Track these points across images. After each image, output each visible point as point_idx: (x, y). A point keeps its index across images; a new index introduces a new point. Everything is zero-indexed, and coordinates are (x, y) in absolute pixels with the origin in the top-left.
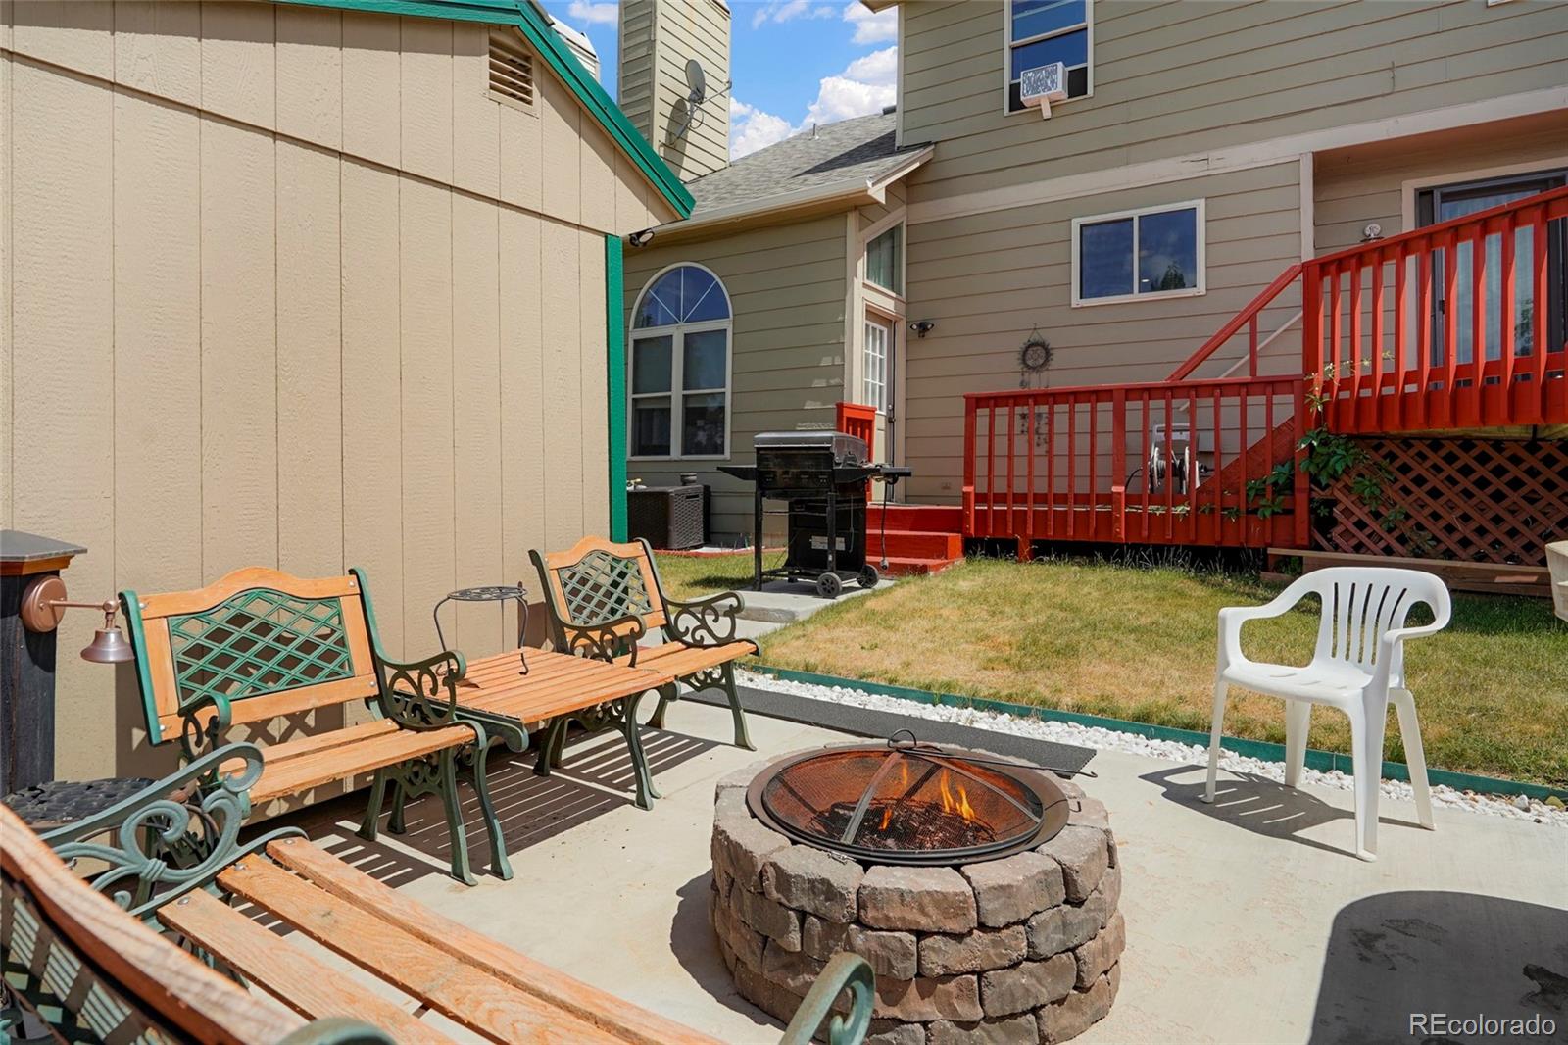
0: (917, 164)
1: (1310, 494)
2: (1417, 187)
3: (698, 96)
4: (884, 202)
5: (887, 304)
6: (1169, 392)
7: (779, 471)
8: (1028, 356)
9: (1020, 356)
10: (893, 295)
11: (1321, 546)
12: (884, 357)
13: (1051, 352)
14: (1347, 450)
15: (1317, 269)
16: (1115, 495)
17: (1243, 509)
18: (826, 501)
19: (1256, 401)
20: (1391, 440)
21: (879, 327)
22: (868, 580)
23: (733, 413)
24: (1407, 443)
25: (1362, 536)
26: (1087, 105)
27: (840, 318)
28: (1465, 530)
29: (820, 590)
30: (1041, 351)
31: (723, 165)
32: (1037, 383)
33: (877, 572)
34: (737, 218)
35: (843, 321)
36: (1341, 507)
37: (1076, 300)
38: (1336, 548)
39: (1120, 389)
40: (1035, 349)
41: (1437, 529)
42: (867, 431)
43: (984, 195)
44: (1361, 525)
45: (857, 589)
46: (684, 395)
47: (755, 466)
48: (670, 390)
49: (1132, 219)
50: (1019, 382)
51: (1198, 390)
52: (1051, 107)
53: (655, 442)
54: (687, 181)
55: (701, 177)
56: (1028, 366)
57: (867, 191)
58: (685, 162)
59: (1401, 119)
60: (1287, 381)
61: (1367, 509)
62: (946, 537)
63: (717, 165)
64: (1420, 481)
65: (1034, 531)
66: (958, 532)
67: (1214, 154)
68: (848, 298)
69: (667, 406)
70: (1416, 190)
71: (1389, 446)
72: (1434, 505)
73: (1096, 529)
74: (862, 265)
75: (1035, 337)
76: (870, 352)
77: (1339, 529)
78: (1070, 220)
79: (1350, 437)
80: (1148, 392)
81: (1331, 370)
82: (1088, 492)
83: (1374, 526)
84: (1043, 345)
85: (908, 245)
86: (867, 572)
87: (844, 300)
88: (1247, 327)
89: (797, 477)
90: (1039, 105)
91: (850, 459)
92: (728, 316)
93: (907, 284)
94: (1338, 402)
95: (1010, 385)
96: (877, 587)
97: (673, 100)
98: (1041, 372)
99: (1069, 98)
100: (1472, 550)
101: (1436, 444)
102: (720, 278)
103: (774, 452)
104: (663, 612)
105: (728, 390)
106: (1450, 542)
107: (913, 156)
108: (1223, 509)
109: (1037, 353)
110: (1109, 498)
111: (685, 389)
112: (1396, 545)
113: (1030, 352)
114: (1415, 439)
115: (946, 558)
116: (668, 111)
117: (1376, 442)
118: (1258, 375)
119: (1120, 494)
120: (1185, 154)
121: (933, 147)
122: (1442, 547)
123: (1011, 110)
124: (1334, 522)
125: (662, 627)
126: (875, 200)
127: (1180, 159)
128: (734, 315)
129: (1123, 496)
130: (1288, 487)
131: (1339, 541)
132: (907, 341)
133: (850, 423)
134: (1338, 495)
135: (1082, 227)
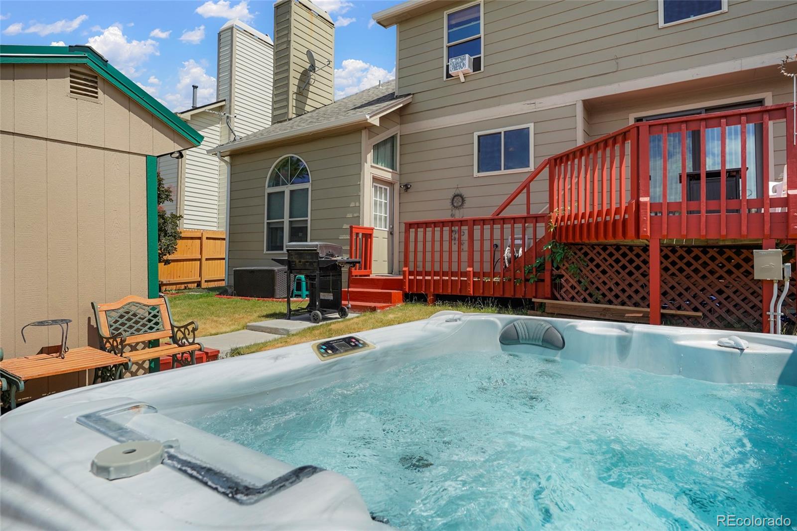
0: (401, 105)
1: (551, 272)
2: (635, 117)
3: (313, 68)
4: (378, 125)
5: (387, 175)
6: (493, 221)
7: (297, 261)
8: (454, 201)
9: (451, 201)
10: (391, 170)
11: (557, 298)
12: (388, 202)
13: (465, 199)
14: (563, 250)
15: (553, 161)
16: (468, 272)
17: (523, 279)
18: (315, 276)
19: (530, 226)
20: (586, 246)
21: (383, 187)
22: (343, 314)
23: (311, 230)
24: (593, 246)
25: (573, 293)
26: (481, 76)
27: (359, 183)
28: (617, 290)
29: (312, 319)
30: (460, 199)
31: (331, 102)
32: (459, 215)
33: (347, 310)
34: (311, 133)
35: (360, 184)
36: (564, 278)
37: (476, 174)
38: (563, 299)
39: (470, 220)
40: (457, 197)
41: (604, 289)
42: (369, 240)
43: (435, 120)
44: (573, 287)
45: (339, 318)
46: (289, 221)
47: (287, 258)
48: (283, 218)
49: (500, 133)
50: (451, 214)
51: (504, 220)
52: (464, 77)
53: (278, 244)
54: (309, 111)
55: (317, 109)
56: (454, 206)
57: (367, 120)
58: (308, 101)
59: (621, 84)
60: (542, 217)
61: (575, 280)
62: (391, 293)
63: (327, 102)
64: (598, 266)
65: (434, 290)
66: (401, 290)
67: (537, 101)
68: (362, 173)
69: (281, 226)
70: (635, 118)
71: (585, 249)
72: (604, 278)
73: (460, 289)
74: (370, 156)
75: (458, 192)
76: (378, 199)
77: (564, 290)
78: (473, 133)
79: (565, 244)
80: (484, 221)
81: (557, 212)
82: (457, 271)
83: (578, 288)
84: (461, 196)
85: (400, 145)
86: (342, 310)
87: (360, 174)
88: (525, 190)
89: (305, 263)
90: (459, 76)
91: (329, 255)
92: (309, 182)
93: (400, 165)
94: (561, 227)
95: (446, 216)
96: (347, 318)
97: (301, 70)
98: (461, 209)
99: (473, 72)
100: (620, 300)
101: (605, 248)
102: (306, 162)
103: (295, 252)
104: (171, 330)
105: (309, 219)
106: (610, 296)
107: (397, 101)
108: (515, 279)
109: (458, 200)
110: (465, 274)
111: (290, 218)
112: (588, 298)
113: (455, 199)
114: (595, 245)
115: (391, 303)
116: (298, 76)
117: (579, 246)
118: (531, 213)
119: (470, 271)
120: (525, 101)
121: (412, 96)
122: (607, 299)
123: (447, 78)
124: (562, 286)
125: (170, 337)
126: (372, 124)
127: (522, 103)
128: (312, 181)
129: (472, 272)
130: (541, 268)
131: (564, 295)
132: (400, 194)
133: (364, 236)
134: (564, 273)
135: (479, 137)
